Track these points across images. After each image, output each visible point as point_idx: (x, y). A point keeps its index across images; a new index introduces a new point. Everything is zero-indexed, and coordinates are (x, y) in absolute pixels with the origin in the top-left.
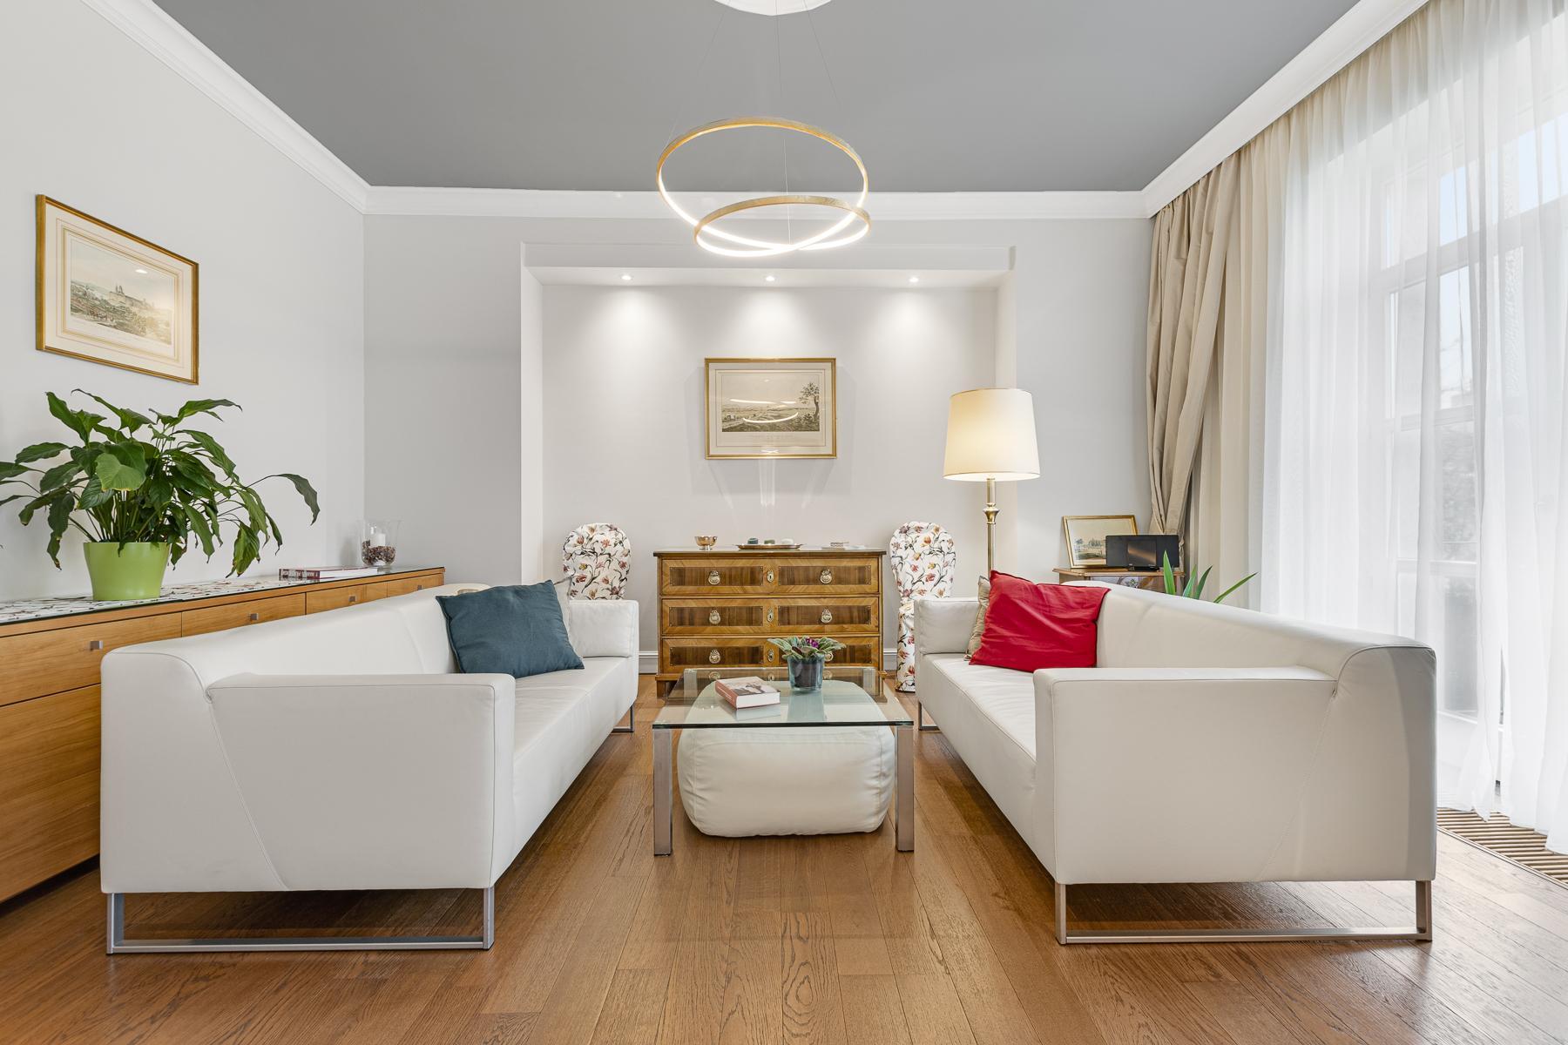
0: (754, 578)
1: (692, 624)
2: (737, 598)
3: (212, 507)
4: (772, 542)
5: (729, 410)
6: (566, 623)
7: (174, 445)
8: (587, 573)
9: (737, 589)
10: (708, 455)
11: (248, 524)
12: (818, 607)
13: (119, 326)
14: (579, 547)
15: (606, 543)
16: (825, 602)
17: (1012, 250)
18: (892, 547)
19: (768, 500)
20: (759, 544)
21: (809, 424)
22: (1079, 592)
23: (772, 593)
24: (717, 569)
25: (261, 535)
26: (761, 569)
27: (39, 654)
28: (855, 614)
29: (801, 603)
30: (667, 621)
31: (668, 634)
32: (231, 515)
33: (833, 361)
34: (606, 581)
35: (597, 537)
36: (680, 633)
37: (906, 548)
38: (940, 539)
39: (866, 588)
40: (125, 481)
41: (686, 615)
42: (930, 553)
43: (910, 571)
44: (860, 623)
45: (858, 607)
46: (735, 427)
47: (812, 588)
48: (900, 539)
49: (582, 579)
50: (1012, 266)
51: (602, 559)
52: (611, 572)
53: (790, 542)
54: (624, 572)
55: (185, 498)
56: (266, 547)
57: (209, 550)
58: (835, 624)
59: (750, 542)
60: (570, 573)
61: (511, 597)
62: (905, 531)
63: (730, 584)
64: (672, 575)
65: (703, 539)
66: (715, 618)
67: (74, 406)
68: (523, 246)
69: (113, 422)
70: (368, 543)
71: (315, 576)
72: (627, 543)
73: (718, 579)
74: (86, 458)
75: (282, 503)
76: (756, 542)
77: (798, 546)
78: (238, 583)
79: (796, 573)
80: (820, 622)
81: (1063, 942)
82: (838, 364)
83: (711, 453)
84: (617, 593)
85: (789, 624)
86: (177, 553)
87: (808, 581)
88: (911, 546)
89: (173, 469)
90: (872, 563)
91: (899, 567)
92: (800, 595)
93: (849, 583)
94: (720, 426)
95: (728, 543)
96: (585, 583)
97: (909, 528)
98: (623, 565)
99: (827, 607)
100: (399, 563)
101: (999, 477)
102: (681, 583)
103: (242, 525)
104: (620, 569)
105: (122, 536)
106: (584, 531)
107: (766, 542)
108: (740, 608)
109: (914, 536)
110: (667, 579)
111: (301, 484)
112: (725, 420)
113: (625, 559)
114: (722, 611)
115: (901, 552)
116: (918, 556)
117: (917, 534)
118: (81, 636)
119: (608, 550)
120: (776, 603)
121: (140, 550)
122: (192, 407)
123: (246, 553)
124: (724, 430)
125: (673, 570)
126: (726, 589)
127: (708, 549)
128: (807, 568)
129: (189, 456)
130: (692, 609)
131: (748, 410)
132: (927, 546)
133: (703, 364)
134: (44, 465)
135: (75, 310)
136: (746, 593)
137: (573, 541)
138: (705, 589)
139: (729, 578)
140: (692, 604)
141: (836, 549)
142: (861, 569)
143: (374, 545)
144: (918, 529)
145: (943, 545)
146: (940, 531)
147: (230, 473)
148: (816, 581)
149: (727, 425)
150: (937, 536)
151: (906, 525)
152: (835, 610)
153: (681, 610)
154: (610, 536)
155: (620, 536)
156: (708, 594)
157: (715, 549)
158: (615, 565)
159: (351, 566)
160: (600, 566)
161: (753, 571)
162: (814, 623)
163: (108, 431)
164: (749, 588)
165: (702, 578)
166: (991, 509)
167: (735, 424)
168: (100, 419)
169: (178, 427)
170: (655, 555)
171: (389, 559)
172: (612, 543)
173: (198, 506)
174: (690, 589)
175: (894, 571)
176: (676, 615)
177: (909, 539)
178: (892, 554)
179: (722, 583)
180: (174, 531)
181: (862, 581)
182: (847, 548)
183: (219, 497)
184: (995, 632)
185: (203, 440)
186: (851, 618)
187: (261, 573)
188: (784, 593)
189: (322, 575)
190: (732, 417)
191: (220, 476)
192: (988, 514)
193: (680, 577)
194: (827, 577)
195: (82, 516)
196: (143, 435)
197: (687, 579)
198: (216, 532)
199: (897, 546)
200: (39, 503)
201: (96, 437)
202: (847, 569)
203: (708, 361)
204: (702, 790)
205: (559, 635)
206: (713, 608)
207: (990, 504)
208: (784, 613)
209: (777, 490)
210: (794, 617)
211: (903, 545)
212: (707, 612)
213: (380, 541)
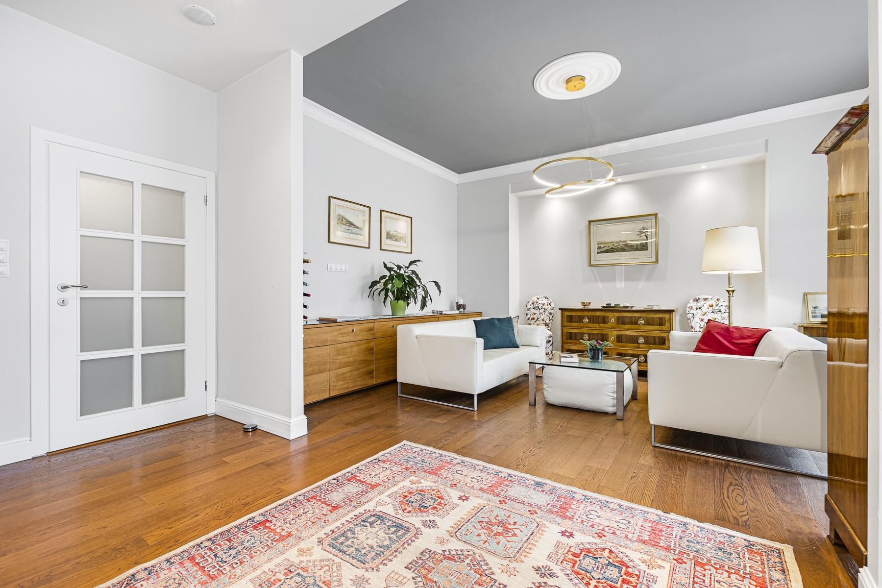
0: (605, 320)
1: (575, 339)
2: (597, 329)
3: (416, 291)
4: (619, 305)
5: (600, 244)
6: (515, 332)
7: (408, 274)
8: (535, 316)
9: (596, 325)
10: (590, 265)
11: (424, 296)
12: (637, 336)
13: (396, 240)
14: (533, 306)
15: (544, 304)
16: (640, 333)
17: (767, 141)
18: (688, 309)
19: (620, 285)
20: (612, 305)
21: (644, 247)
22: (752, 331)
23: (613, 328)
24: (587, 316)
25: (427, 299)
26: (608, 317)
27: (384, 327)
28: (657, 340)
29: (628, 333)
30: (565, 337)
31: (566, 343)
32: (420, 293)
33: (656, 215)
34: (543, 320)
35: (540, 301)
36: (570, 343)
37: (697, 309)
38: (719, 305)
39: (664, 328)
40: (399, 284)
41: (573, 335)
42: (712, 312)
43: (699, 321)
44: (659, 345)
45: (659, 337)
46: (604, 251)
47: (634, 326)
48: (694, 305)
49: (533, 319)
50: (767, 150)
51: (542, 311)
52: (545, 317)
53: (628, 305)
54: (551, 317)
55: (410, 289)
56: (428, 302)
57: (416, 303)
58: (646, 344)
59: (607, 305)
60: (529, 316)
61: (496, 322)
62: (697, 300)
63: (593, 323)
64: (567, 318)
65: (584, 303)
66: (586, 337)
67: (389, 265)
68: (510, 185)
69: (396, 269)
70: (458, 303)
71: (441, 313)
72: (552, 305)
73: (587, 320)
74: (391, 278)
75: (432, 289)
76: (610, 304)
77: (632, 307)
78: (422, 313)
79: (625, 319)
80: (638, 343)
81: (653, 445)
82: (659, 216)
83: (592, 264)
84: (548, 325)
85: (622, 342)
86: (408, 304)
87: (631, 323)
88: (700, 308)
89: (408, 281)
90: (667, 316)
91: (692, 319)
92: (628, 329)
93: (653, 325)
94: (596, 251)
95: (596, 305)
96: (535, 320)
97: (699, 299)
98: (551, 314)
99: (642, 336)
100: (467, 311)
101: (735, 272)
102: (571, 322)
103: (423, 296)
104: (549, 316)
105: (397, 299)
106: (535, 299)
107: (615, 305)
108: (597, 334)
109: (702, 303)
110: (565, 320)
111: (436, 284)
112: (598, 248)
113: (551, 311)
114: (589, 334)
115: (692, 311)
116: (704, 313)
117: (705, 302)
118: (391, 324)
119: (544, 307)
120: (615, 333)
121: (401, 302)
122: (412, 263)
123: (424, 305)
124: (598, 253)
125: (568, 316)
126: (591, 325)
127: (587, 307)
128: (631, 317)
129: (411, 277)
130: (576, 333)
131: (609, 243)
132: (711, 309)
133: (588, 223)
134: (384, 281)
135: (387, 238)
136: (600, 327)
137: (530, 303)
138: (581, 324)
139: (593, 320)
140: (576, 331)
141: (650, 308)
142: (661, 319)
143: (459, 303)
144: (706, 299)
145: (721, 308)
146: (720, 300)
147: (420, 281)
148: (636, 323)
149: (599, 251)
150: (718, 303)
151: (697, 297)
152: (646, 338)
153: (571, 333)
154: (545, 301)
155: (549, 301)
156: (583, 327)
157: (590, 307)
158: (547, 313)
159: (452, 310)
160: (541, 314)
161: (604, 317)
162: (635, 343)
163: (395, 271)
164: (602, 325)
165: (580, 319)
166: (730, 289)
167: (603, 250)
168: (393, 268)
169: (409, 269)
170: (560, 309)
171: (464, 309)
172: (546, 304)
173: (413, 290)
174: (575, 324)
175: (689, 321)
176: (569, 335)
177: (699, 305)
178: (688, 312)
179: (589, 322)
180: (408, 298)
181: (661, 324)
182: (655, 308)
183: (417, 288)
184: (700, 347)
185: (414, 272)
186: (655, 341)
187: (427, 311)
188: (619, 328)
189: (443, 312)
190: (602, 247)
191: (418, 283)
192: (728, 291)
193: (570, 319)
194: (642, 322)
195: (390, 294)
196: (402, 272)
197: (573, 320)
198: (417, 298)
199: (691, 308)
200: (382, 290)
201: (392, 273)
202: (653, 319)
203: (590, 222)
204: (547, 387)
205: (511, 336)
206: (585, 333)
207: (730, 286)
208: (619, 339)
209: (625, 280)
210: (624, 340)
211: (694, 308)
212: (582, 334)
213: (461, 302)
